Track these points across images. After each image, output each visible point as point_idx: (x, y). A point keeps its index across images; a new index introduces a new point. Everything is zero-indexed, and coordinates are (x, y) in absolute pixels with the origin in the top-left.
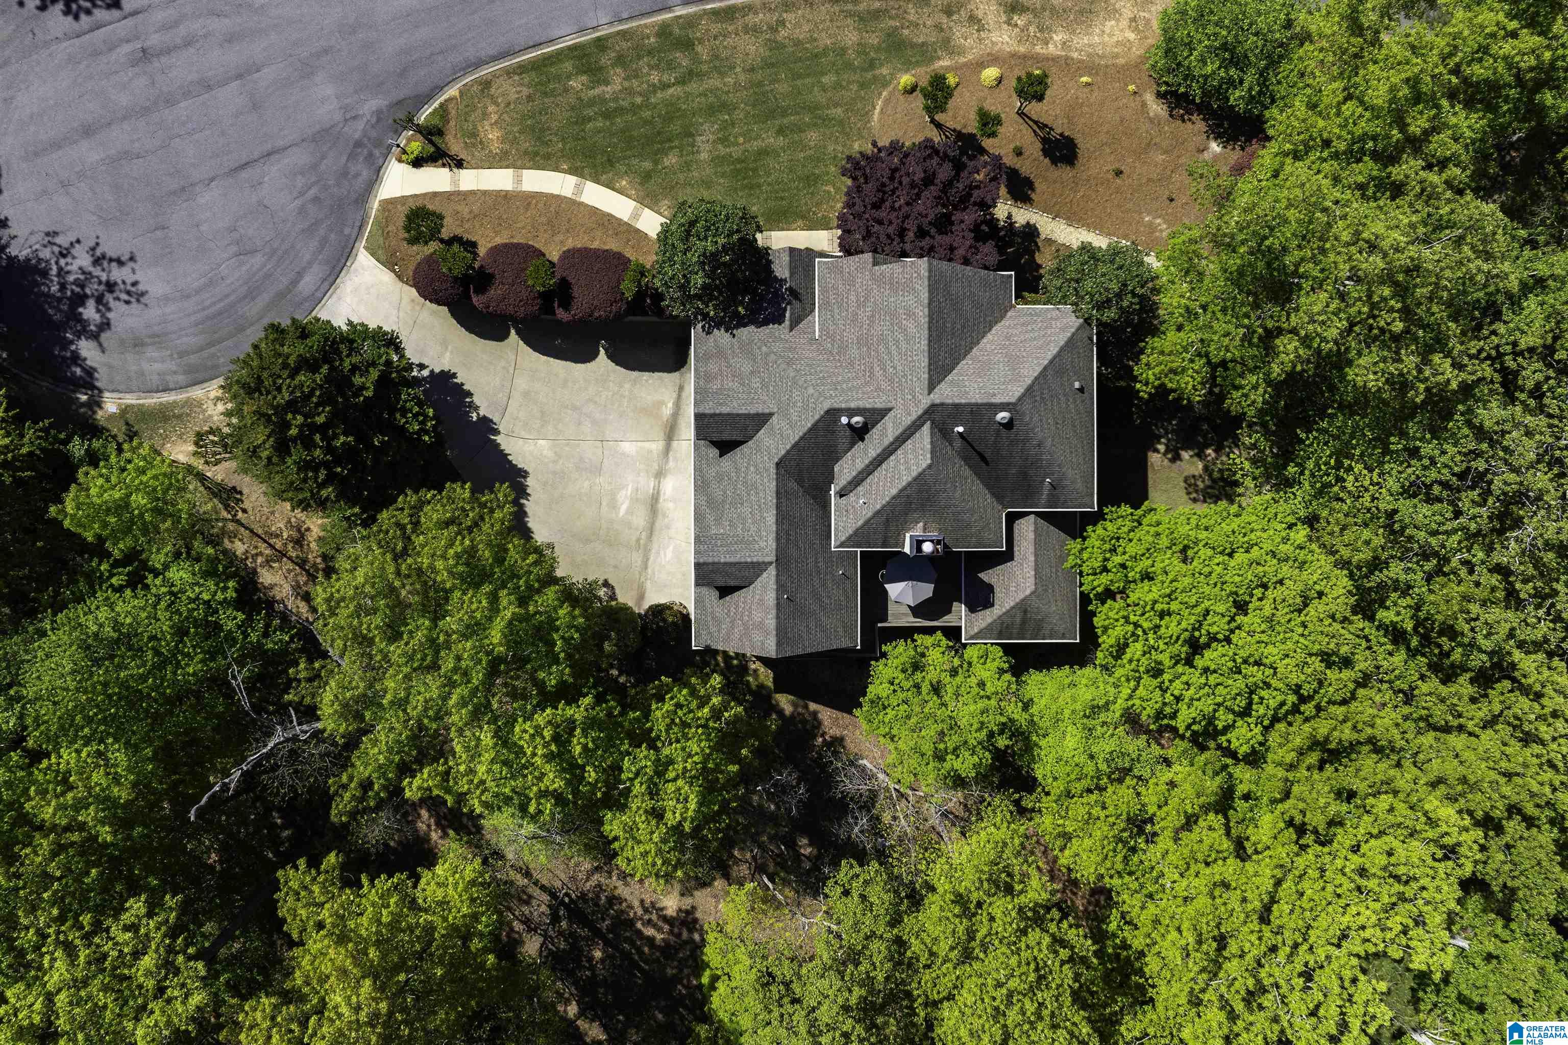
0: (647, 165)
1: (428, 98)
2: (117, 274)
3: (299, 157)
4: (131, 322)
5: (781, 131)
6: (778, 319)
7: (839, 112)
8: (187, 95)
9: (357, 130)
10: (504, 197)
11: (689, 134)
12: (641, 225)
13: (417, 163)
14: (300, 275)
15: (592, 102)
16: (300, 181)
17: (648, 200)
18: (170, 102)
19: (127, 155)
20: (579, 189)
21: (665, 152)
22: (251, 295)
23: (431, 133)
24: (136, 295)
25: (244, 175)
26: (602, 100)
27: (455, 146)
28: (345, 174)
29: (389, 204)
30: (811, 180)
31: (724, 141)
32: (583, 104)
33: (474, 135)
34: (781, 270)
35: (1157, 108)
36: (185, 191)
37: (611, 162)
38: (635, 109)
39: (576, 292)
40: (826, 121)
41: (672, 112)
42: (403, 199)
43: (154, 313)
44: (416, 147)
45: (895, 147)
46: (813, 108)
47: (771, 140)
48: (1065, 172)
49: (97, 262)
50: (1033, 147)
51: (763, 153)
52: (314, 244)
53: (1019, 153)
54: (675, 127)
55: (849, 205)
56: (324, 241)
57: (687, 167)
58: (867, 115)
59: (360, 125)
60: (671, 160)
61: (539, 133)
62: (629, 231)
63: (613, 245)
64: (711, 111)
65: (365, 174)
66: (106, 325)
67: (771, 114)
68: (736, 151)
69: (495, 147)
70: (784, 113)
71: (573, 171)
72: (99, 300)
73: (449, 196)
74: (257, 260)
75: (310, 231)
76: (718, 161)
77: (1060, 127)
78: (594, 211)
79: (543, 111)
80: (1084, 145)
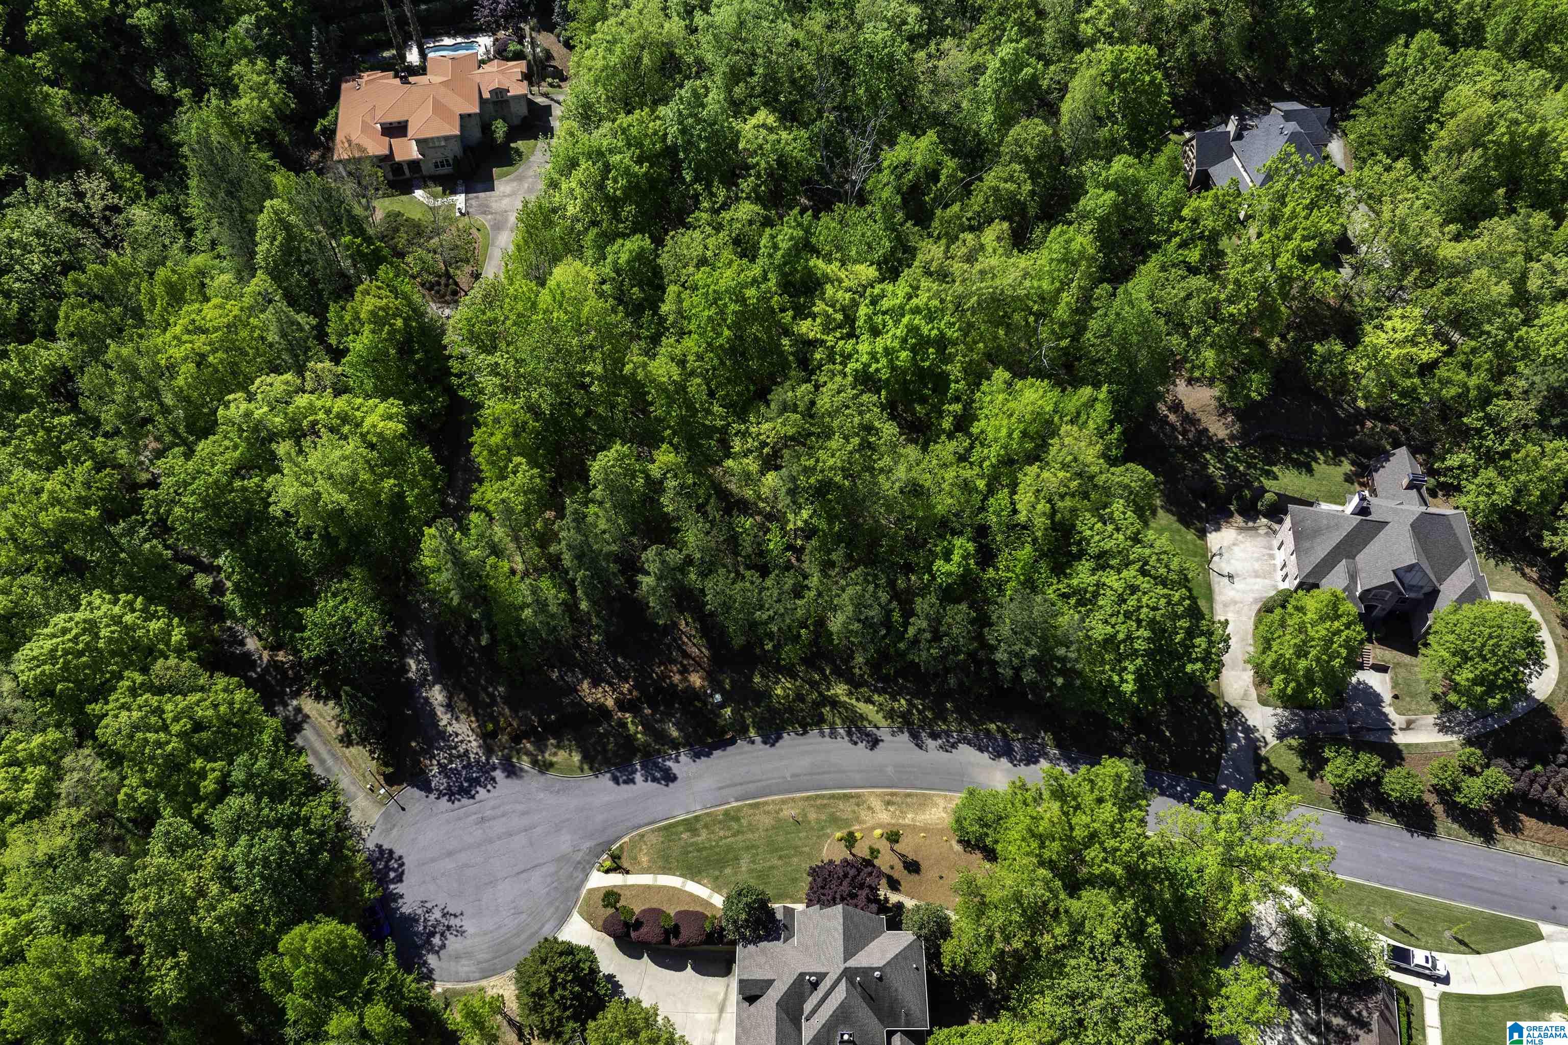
0: (717, 873)
1: (614, 842)
2: (453, 922)
3: (551, 868)
4: (458, 946)
5: (780, 858)
6: (778, 939)
7: (807, 849)
8: (499, 838)
9: (579, 856)
10: (648, 887)
11: (737, 859)
12: (713, 901)
13: (607, 872)
14: (543, 926)
15: (692, 844)
16: (549, 880)
17: (717, 889)
18: (491, 841)
19: (467, 866)
20: (684, 884)
21: (724, 867)
22: (517, 935)
23: (615, 858)
24: (461, 932)
25: (524, 876)
26: (696, 844)
27: (626, 864)
28: (571, 876)
29: (591, 891)
30: (794, 880)
31: (754, 862)
32: (688, 845)
33: (635, 858)
34: (779, 916)
35: (958, 848)
36: (492, 883)
37: (700, 872)
38: (711, 848)
39: (682, 930)
40: (801, 853)
41: (730, 848)
42: (598, 889)
43: (468, 942)
44: (608, 864)
45: (831, 862)
46: (795, 848)
47: (775, 862)
48: (914, 877)
49: (444, 915)
50: (899, 866)
51: (772, 868)
52: (552, 910)
53: (892, 868)
54: (731, 856)
55: (811, 888)
56: (557, 908)
57: (736, 873)
58: (821, 850)
59: (581, 854)
60: (728, 871)
61: (666, 858)
62: (708, 904)
63: (699, 909)
64: (748, 848)
65: (581, 876)
66: (443, 946)
67: (776, 850)
68: (758, 867)
69: (645, 865)
70: (782, 849)
71: (681, 876)
72: (442, 934)
73: (621, 887)
74: (524, 916)
75: (551, 903)
76: (751, 871)
77: (911, 856)
78: (691, 895)
79: (669, 848)
80: (924, 865)
